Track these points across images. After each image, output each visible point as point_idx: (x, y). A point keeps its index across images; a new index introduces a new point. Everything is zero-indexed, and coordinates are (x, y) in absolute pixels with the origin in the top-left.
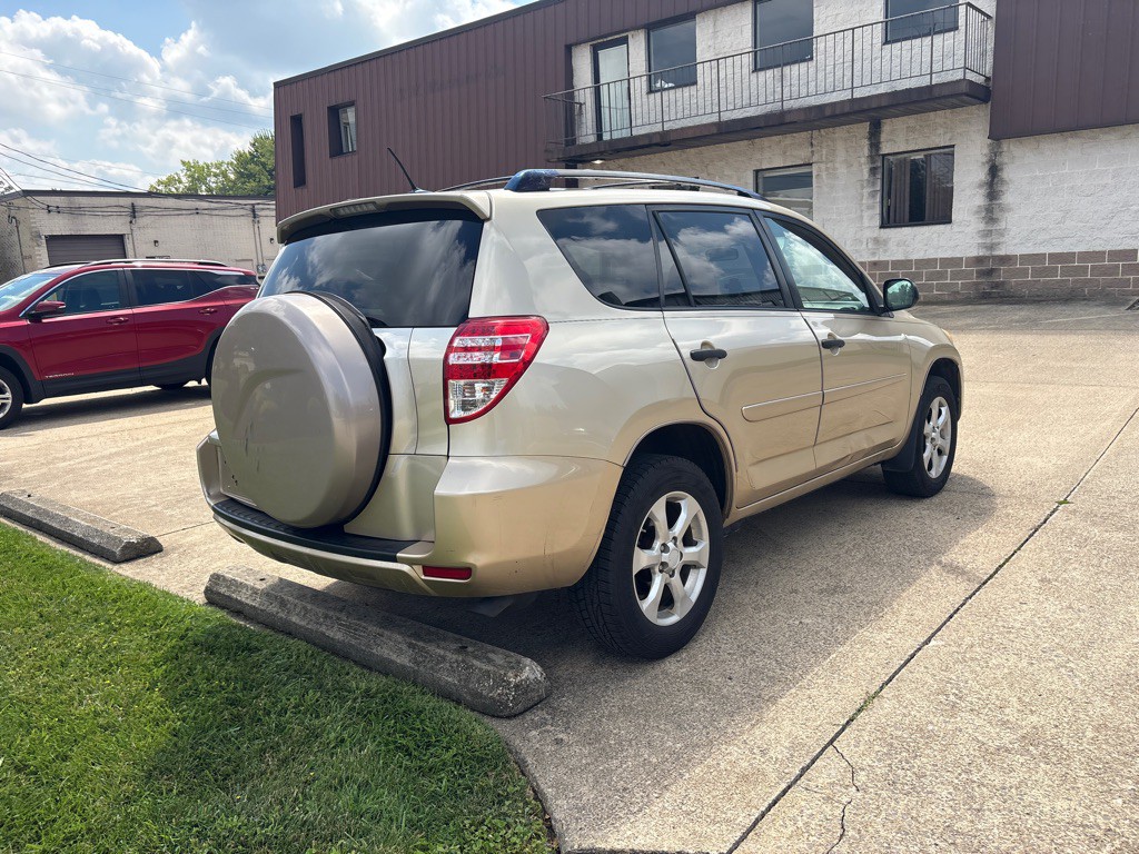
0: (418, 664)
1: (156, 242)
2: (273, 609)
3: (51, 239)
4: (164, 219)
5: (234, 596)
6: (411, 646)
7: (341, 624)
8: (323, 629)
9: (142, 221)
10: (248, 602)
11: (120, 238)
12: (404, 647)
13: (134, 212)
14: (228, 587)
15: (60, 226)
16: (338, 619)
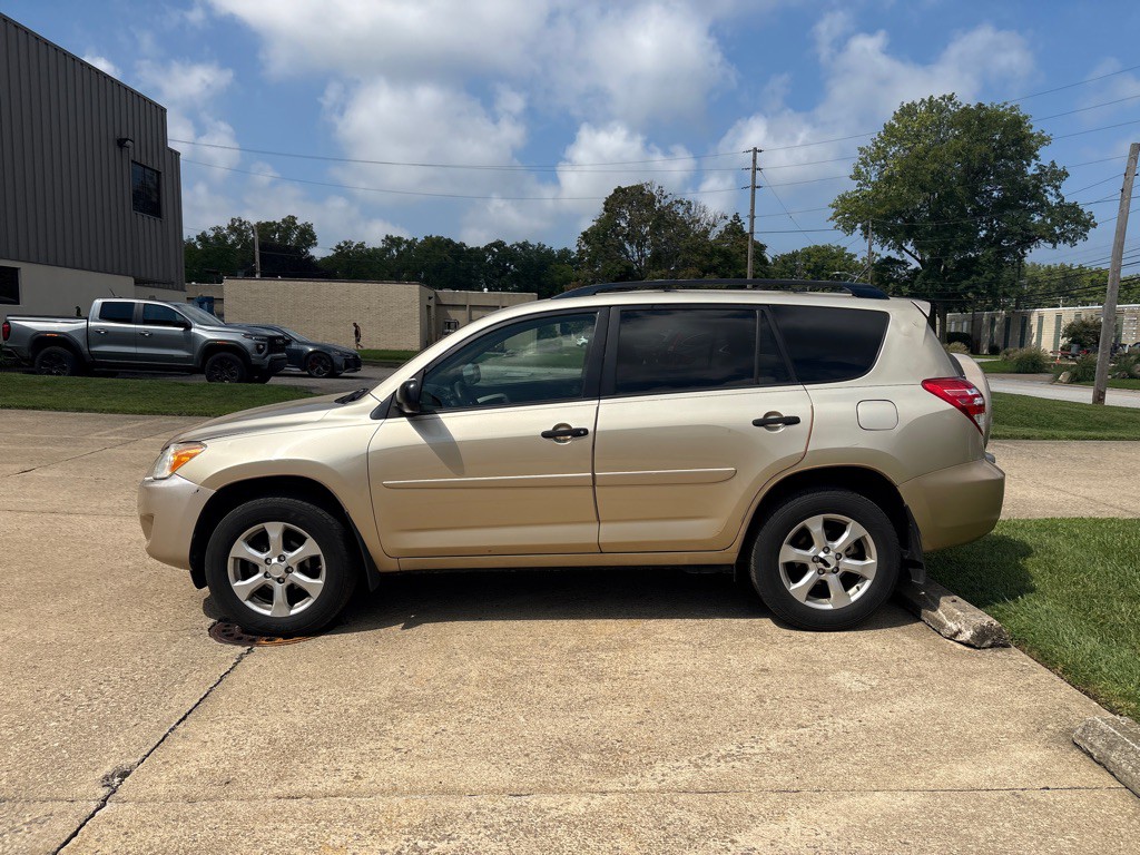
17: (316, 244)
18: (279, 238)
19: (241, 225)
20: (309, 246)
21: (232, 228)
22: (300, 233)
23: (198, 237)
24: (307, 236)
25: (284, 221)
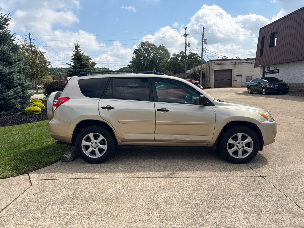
1: (239, 71)
3: (215, 71)
4: (242, 65)
9: (237, 66)
11: (231, 70)
13: (235, 64)
15: (218, 68)
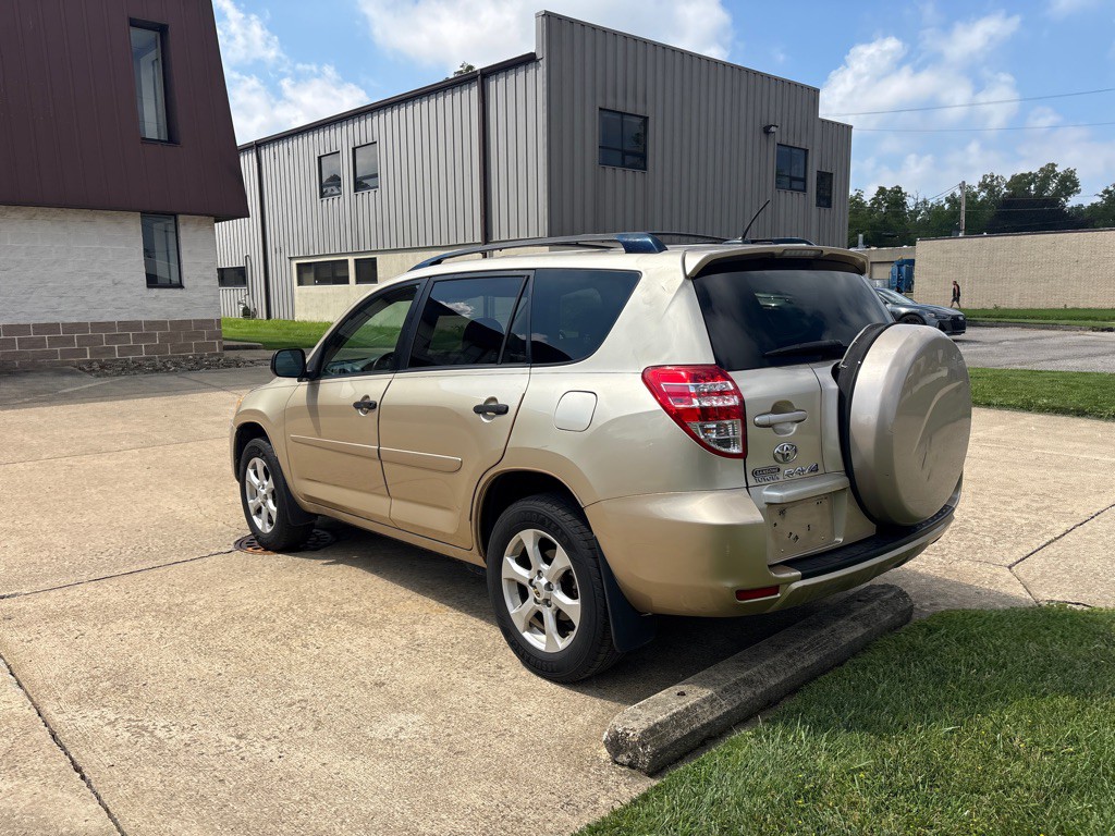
0: (868, 625)
2: (746, 694)
5: (697, 725)
6: (854, 619)
7: (805, 650)
8: (799, 665)
10: (718, 714)
12: (852, 624)
14: (678, 726)
16: (799, 648)
17: (1078, 192)
18: (1035, 189)
19: (993, 181)
20: (1069, 194)
21: (983, 186)
22: (1059, 181)
23: (947, 199)
24: (1069, 183)
25: (1042, 170)
